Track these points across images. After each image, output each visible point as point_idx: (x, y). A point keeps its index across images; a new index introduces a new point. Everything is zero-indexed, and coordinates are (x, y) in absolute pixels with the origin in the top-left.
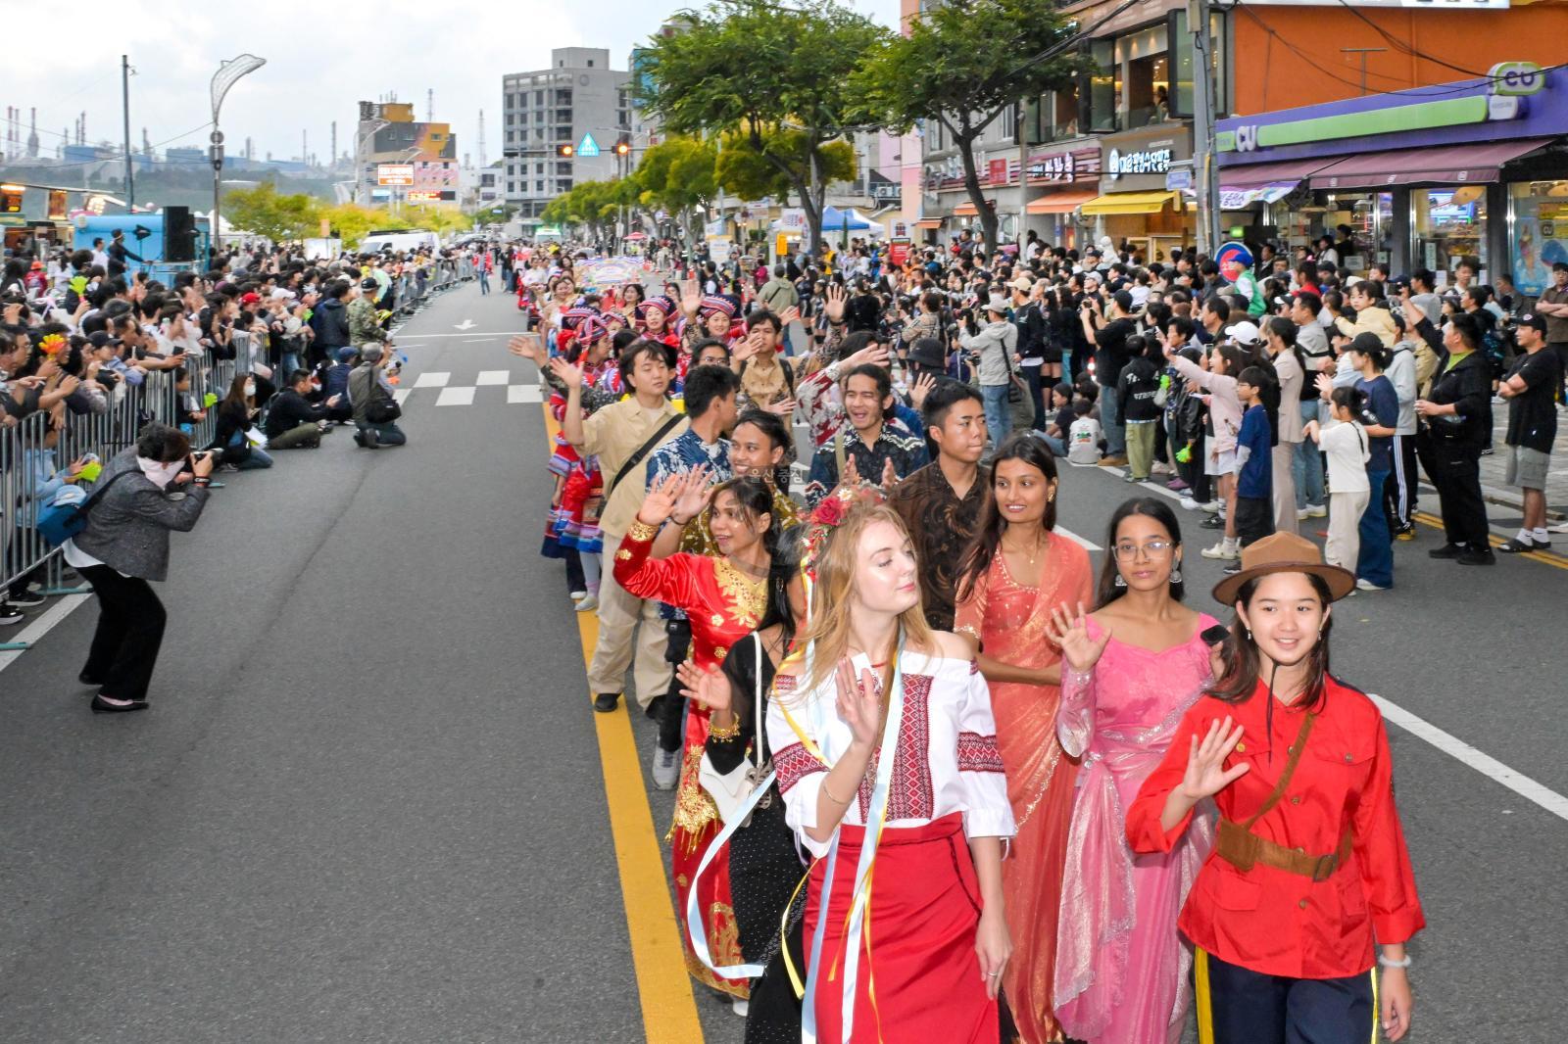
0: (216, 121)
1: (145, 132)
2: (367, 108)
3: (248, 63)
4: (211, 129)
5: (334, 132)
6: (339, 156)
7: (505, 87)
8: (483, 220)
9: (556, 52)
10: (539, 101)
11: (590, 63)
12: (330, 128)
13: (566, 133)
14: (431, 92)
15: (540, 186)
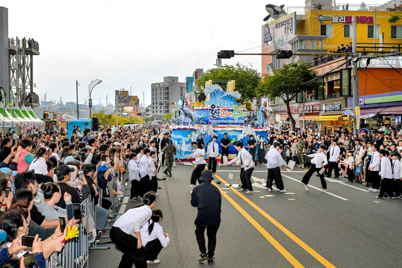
0: (90, 96)
1: (61, 98)
2: (117, 92)
3: (98, 81)
4: (89, 98)
5: (107, 98)
6: (108, 103)
7: (152, 87)
8: (146, 120)
9: (165, 78)
10: (161, 90)
11: (173, 80)
12: (106, 97)
13: (167, 98)
14: (131, 88)
15: (161, 112)
